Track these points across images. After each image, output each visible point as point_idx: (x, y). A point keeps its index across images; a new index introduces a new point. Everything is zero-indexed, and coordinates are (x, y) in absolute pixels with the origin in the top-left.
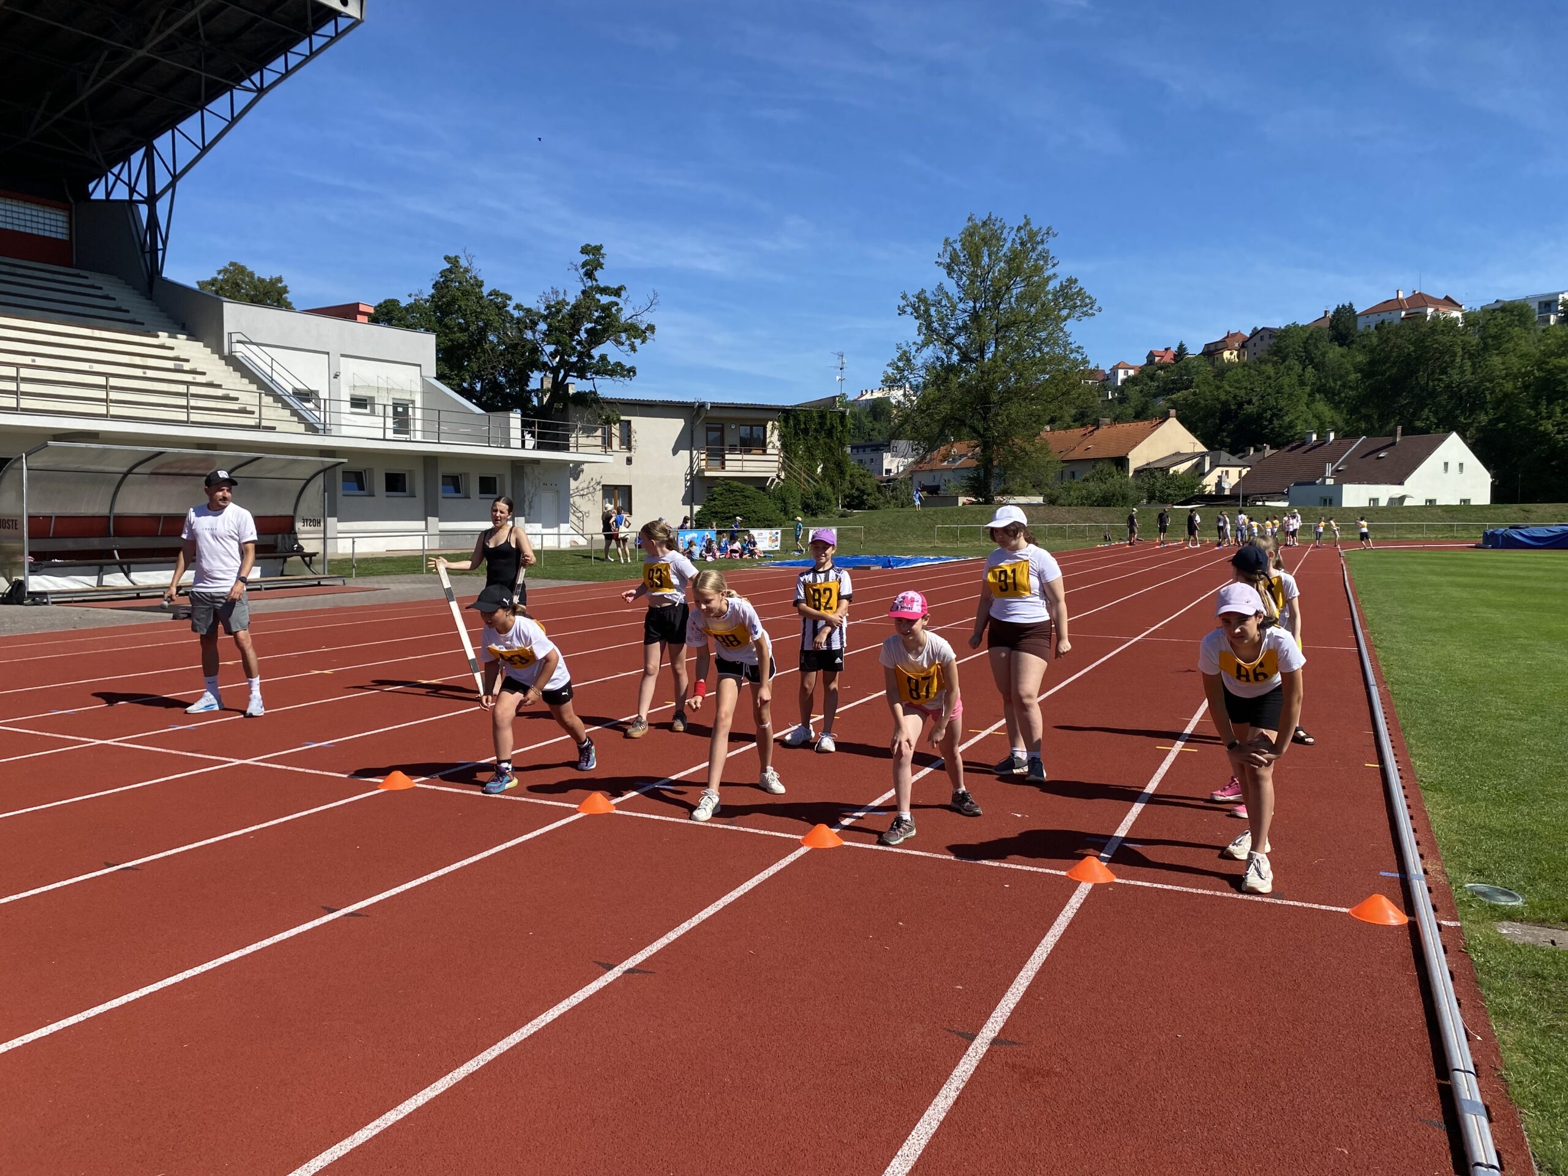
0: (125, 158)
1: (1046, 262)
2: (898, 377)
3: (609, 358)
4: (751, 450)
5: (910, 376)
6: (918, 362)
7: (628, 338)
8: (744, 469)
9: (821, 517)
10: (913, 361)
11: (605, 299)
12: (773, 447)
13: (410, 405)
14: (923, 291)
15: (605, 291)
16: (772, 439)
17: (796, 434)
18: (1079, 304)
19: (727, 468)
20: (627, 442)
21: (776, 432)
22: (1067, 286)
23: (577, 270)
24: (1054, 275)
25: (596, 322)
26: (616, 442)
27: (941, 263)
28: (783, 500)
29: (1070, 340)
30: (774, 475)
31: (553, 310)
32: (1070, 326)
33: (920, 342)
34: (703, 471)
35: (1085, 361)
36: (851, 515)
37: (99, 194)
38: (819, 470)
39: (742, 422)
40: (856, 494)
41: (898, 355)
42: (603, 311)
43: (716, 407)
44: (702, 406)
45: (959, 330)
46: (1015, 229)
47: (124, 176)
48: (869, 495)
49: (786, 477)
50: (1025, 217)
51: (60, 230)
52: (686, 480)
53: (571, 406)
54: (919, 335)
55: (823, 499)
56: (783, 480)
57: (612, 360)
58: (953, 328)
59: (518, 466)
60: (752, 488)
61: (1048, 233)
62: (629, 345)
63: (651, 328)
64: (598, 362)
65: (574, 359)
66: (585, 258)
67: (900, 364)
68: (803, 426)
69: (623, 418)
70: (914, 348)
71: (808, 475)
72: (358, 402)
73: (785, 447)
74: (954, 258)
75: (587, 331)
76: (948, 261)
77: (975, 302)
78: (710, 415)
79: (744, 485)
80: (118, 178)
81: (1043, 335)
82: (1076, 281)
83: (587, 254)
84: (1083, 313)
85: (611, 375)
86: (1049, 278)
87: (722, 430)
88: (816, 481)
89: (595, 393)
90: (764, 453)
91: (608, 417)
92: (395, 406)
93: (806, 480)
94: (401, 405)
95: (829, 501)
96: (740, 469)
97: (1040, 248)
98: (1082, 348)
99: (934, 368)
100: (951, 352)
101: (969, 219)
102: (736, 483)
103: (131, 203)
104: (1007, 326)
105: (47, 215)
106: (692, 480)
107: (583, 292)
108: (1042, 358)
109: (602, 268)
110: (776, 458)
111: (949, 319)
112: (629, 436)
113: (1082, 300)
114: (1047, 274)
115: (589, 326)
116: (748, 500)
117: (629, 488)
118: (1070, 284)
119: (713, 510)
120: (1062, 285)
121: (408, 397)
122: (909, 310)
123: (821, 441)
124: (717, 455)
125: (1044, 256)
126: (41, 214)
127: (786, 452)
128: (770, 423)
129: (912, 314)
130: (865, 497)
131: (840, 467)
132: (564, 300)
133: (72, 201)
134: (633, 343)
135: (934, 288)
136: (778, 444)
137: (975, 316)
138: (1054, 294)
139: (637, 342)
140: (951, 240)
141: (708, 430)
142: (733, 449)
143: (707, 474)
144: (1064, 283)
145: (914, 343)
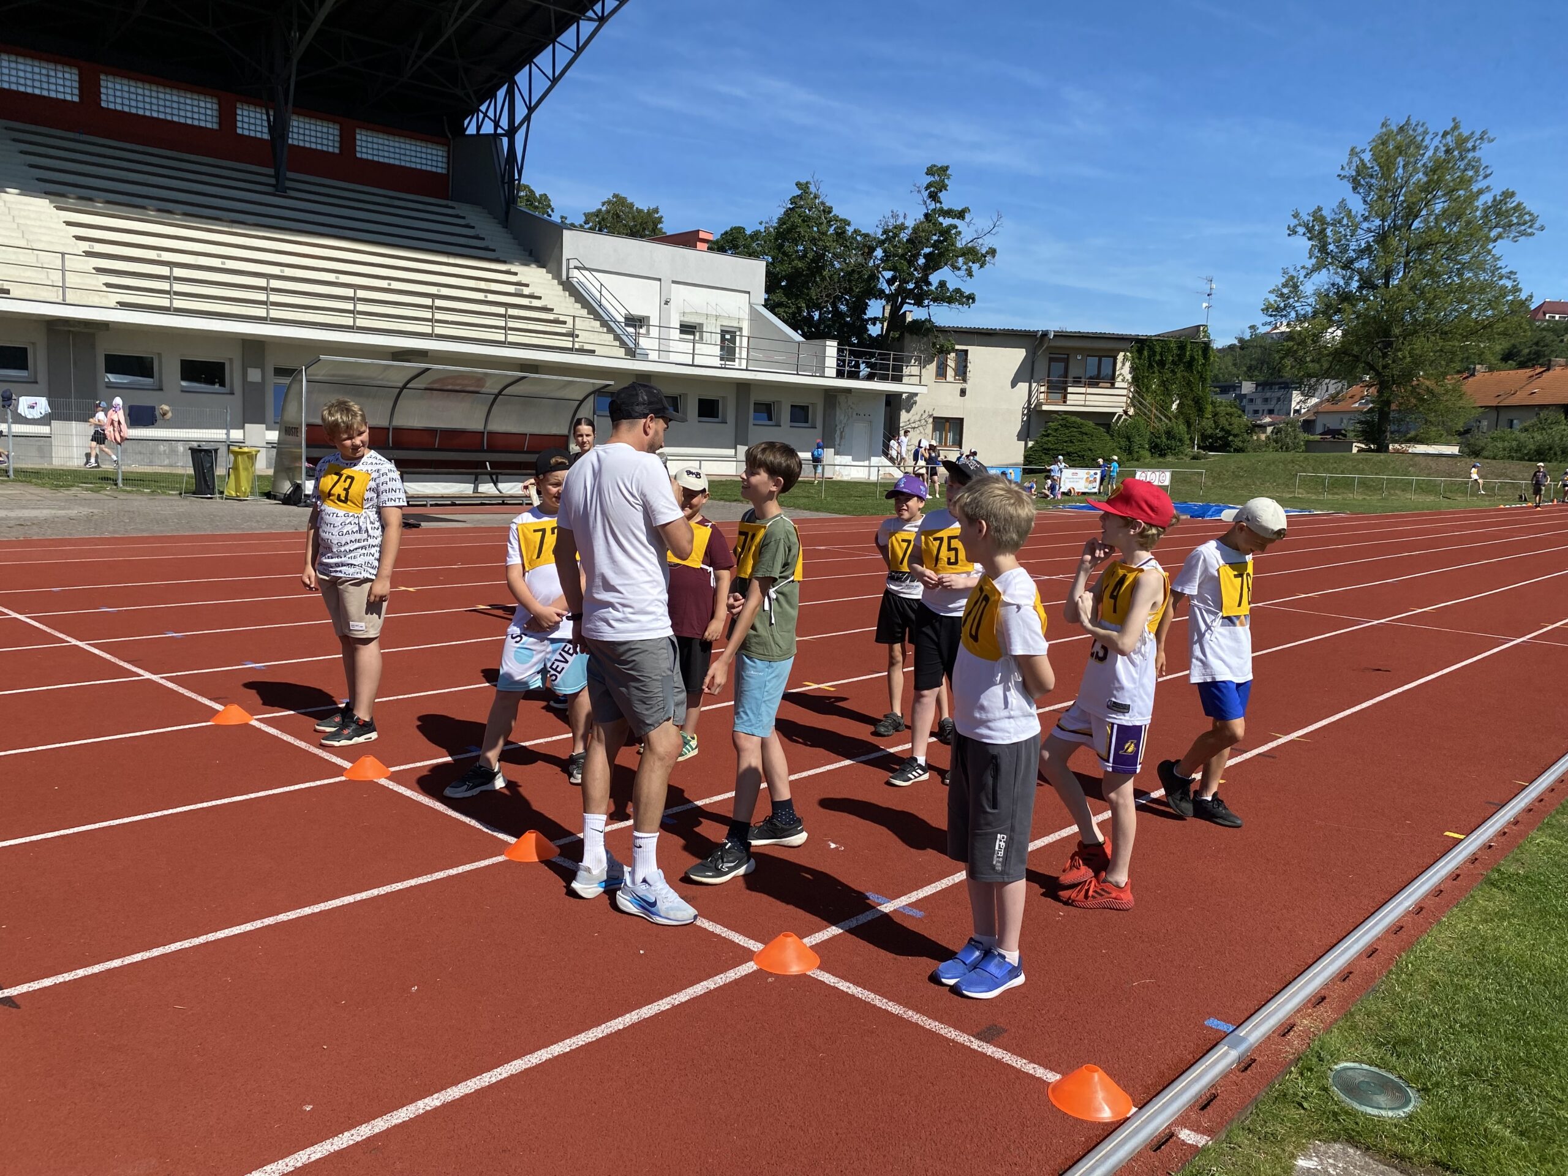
0: (493, 96)
1: (1477, 172)
2: (1282, 305)
3: (948, 285)
4: (1099, 383)
5: (1297, 304)
6: (1309, 287)
7: (965, 263)
8: (1087, 403)
9: (1170, 458)
10: (1301, 287)
11: (946, 222)
12: (1123, 381)
13: (738, 333)
14: (1320, 209)
15: (948, 213)
16: (1123, 371)
17: (1151, 366)
18: (1515, 221)
19: (1068, 402)
20: (962, 372)
21: (1128, 364)
22: (1501, 201)
23: (919, 192)
24: (1487, 188)
25: (933, 246)
26: (950, 373)
27: (1344, 177)
28: (1128, 438)
29: (1500, 264)
30: (1120, 411)
31: (891, 234)
32: (1501, 248)
33: (1310, 267)
34: (1042, 404)
35: (1516, 290)
36: (1205, 457)
37: (471, 130)
38: (1174, 406)
39: (1088, 353)
40: (1220, 434)
41: (1284, 280)
42: (941, 235)
43: (1060, 335)
44: (1045, 334)
45: (1361, 253)
46: (1441, 134)
47: (491, 114)
48: (1235, 436)
49: (1136, 414)
50: (1454, 120)
51: (440, 164)
52: (1023, 414)
53: (907, 335)
54: (1310, 258)
55: (1174, 438)
56: (1130, 416)
57: (951, 286)
58: (1354, 250)
59: (831, 395)
60: (1091, 423)
61: (1481, 138)
62: (966, 270)
63: (992, 252)
64: (937, 289)
65: (911, 286)
66: (930, 179)
67: (1285, 291)
68: (1158, 358)
69: (957, 347)
70: (1303, 273)
71: (1161, 412)
72: (687, 329)
73: (1136, 380)
74: (1361, 170)
75: (926, 256)
76: (1354, 173)
77: (1383, 220)
78: (1052, 344)
79: (1083, 421)
80: (485, 115)
81: (1466, 258)
82: (1513, 194)
83: (933, 175)
84: (1519, 232)
85: (949, 303)
86: (1481, 192)
87: (1066, 361)
88: (1170, 420)
89: (930, 320)
90: (1113, 386)
91: (942, 346)
92: (723, 333)
93: (1157, 417)
94: (727, 332)
95: (1180, 440)
96: (1083, 403)
97: (1470, 155)
98: (1515, 274)
99: (1327, 295)
100: (1351, 278)
101: (1383, 125)
102: (1073, 418)
103: (496, 136)
104: (1421, 249)
105: (429, 151)
106: (1029, 415)
107: (926, 215)
108: (1461, 286)
109: (946, 189)
110: (1125, 392)
111: (1348, 240)
112: (966, 367)
113: (1520, 216)
114: (1475, 188)
115: (927, 250)
116: (1085, 437)
117: (961, 421)
118: (1506, 198)
119: (1045, 446)
120: (1495, 200)
121: (736, 325)
122: (1301, 230)
123: (1179, 375)
124: (1059, 388)
125: (1474, 165)
126: (424, 150)
127: (1138, 386)
128: (1122, 354)
129: (1304, 234)
130: (1231, 438)
131: (1199, 405)
132: (903, 224)
133: (450, 136)
134: (971, 267)
135: (1335, 205)
136: (1129, 377)
137: (1382, 238)
138: (1485, 211)
139: (975, 267)
140: (1358, 150)
141: (1051, 360)
142: (1077, 382)
143: (1045, 408)
144: (1498, 198)
145: (1303, 267)
